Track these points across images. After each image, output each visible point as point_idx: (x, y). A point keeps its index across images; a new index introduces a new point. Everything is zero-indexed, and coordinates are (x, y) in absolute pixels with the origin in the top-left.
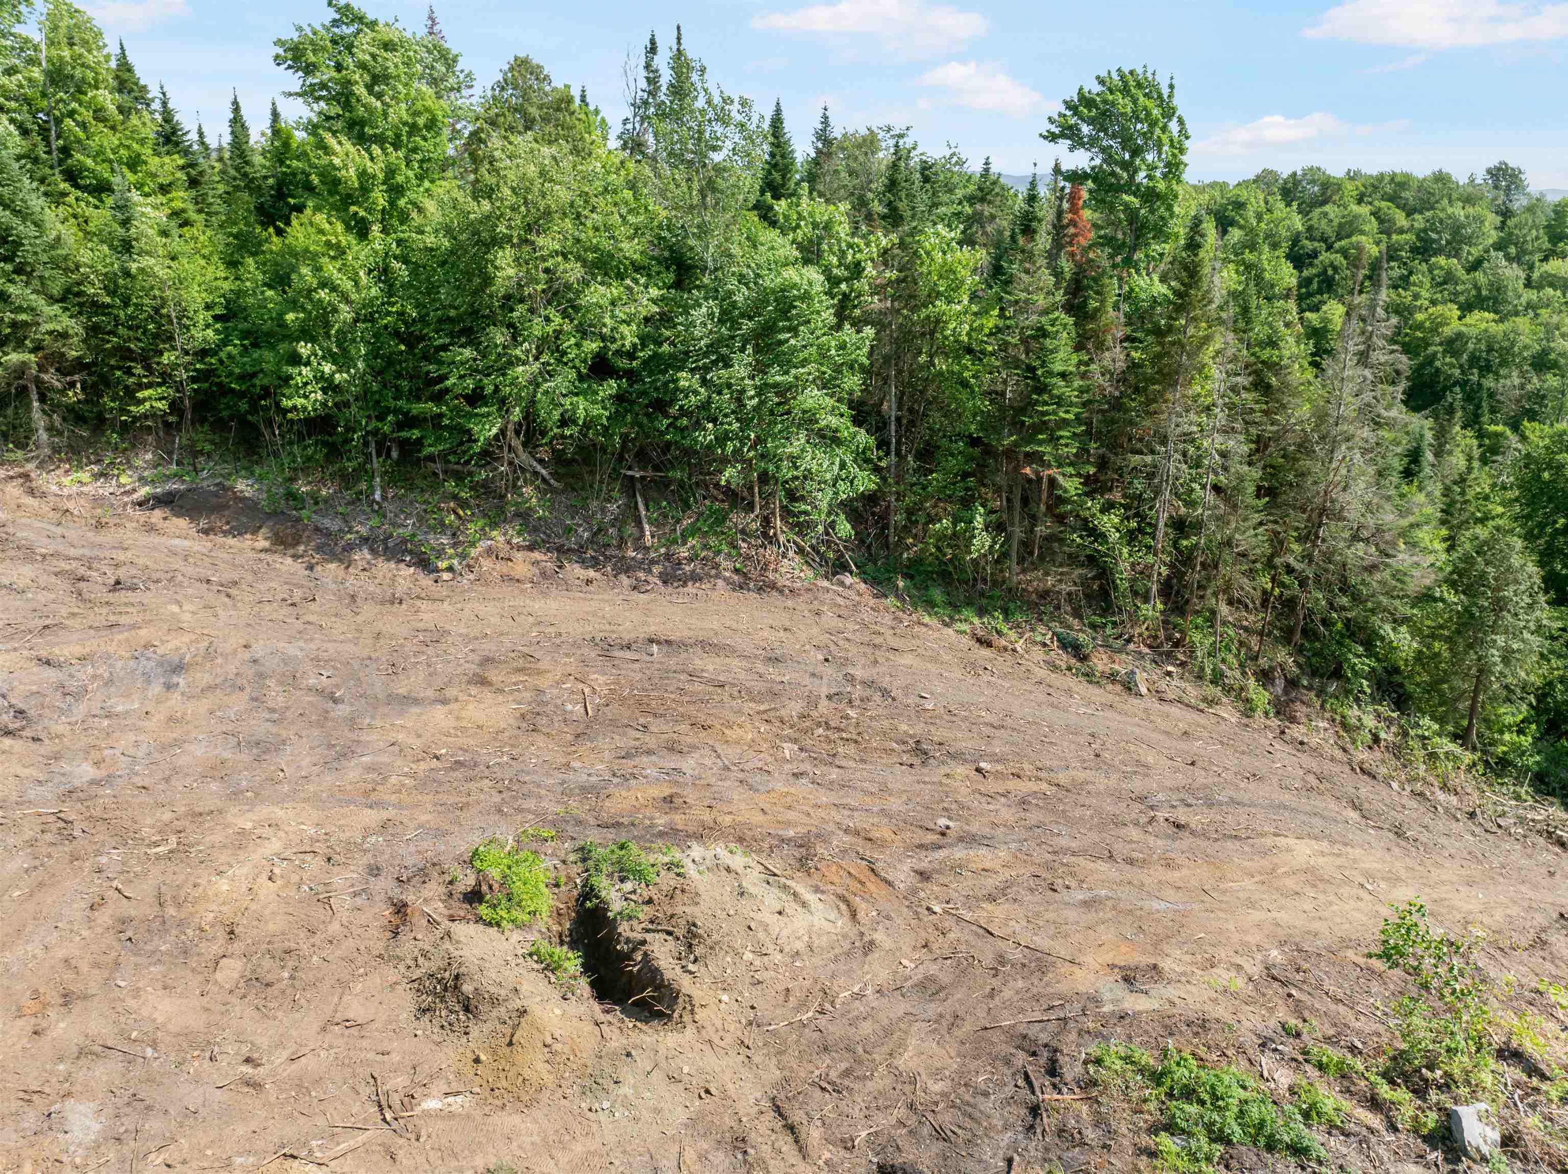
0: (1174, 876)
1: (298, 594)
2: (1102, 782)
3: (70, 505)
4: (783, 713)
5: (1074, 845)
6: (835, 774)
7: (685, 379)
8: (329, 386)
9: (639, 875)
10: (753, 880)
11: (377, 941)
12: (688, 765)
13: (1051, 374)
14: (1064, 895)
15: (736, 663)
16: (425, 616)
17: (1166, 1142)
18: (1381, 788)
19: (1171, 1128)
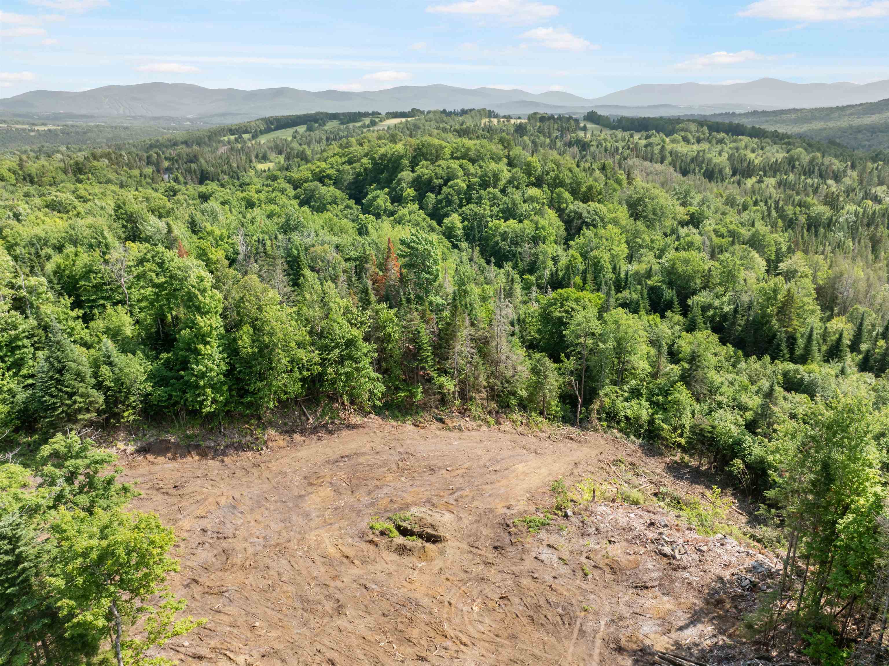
0: (501, 484)
2: (474, 465)
4: (393, 469)
5: (479, 483)
6: (419, 482)
9: (407, 519)
10: (428, 512)
11: (374, 548)
12: (386, 491)
14: (485, 495)
16: (273, 469)
17: (531, 529)
18: (527, 438)
19: (530, 527)
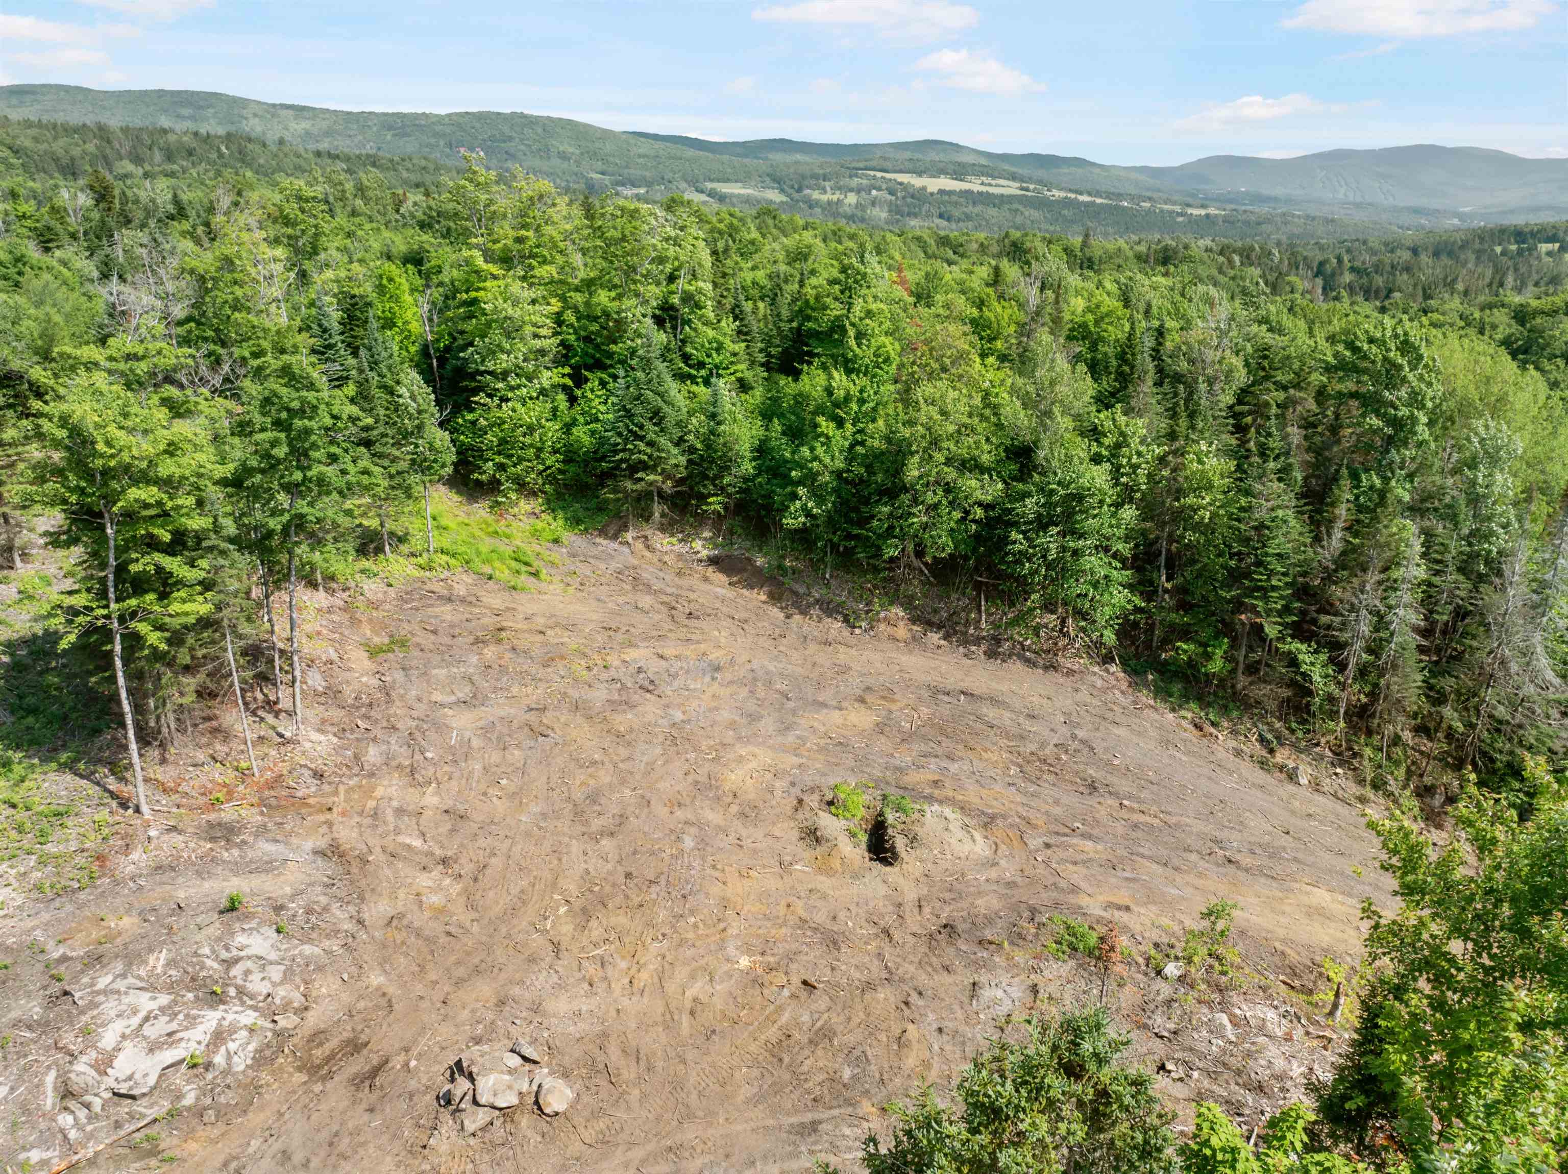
0: (1200, 882)
1: (777, 631)
2: (1199, 826)
3: (666, 558)
4: (1021, 749)
5: (1147, 853)
6: (1032, 788)
7: (1014, 535)
8: (808, 514)
9: (904, 811)
10: (955, 827)
11: (789, 810)
12: (954, 767)
13: (1267, 554)
14: (1119, 873)
15: (1007, 715)
16: (842, 657)
19: (1059, 942)
